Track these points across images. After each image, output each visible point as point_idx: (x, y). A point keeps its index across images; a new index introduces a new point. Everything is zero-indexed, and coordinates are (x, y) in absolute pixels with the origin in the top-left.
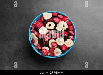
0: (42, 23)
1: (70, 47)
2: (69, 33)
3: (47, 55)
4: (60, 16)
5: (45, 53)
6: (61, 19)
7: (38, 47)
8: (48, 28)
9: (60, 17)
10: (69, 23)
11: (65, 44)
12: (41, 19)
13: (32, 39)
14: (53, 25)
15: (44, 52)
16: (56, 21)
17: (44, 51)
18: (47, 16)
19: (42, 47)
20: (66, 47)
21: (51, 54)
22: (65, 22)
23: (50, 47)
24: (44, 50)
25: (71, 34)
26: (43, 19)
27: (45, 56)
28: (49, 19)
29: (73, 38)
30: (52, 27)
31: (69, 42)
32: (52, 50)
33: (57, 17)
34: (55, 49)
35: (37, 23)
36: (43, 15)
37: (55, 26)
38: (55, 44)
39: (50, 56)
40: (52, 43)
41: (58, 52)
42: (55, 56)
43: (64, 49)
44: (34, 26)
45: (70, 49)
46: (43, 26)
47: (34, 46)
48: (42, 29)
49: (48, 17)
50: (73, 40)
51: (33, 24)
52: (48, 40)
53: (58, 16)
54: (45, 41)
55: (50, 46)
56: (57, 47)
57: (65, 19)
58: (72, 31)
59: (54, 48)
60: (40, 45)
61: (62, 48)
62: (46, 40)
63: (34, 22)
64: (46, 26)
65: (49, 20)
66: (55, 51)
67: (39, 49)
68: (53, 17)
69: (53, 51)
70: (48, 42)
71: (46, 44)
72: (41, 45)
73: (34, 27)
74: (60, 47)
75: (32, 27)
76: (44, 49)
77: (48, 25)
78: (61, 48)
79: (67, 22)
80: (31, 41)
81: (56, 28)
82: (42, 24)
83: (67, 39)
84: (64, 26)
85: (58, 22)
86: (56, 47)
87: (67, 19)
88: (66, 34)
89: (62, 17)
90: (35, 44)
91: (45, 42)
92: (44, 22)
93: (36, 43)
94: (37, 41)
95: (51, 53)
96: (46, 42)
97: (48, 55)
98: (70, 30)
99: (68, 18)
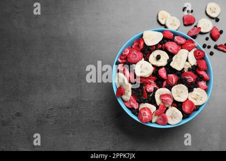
0: (141, 52)
1: (200, 106)
2: (199, 75)
3: (151, 122)
4: (178, 39)
5: (147, 117)
6: (182, 46)
7: (132, 104)
8: (154, 64)
9: (179, 41)
10: (199, 53)
11: (190, 99)
12: (138, 45)
13: (120, 87)
14: (165, 57)
16: (171, 49)
17: (145, 113)
18: (151, 39)
19: (140, 103)
20: (193, 106)
21: (160, 119)
22: (189, 51)
23: (158, 105)
24: (144, 111)
25: (201, 78)
26: (142, 44)
27: (146, 123)
28: (155, 45)
29: (207, 87)
30: (163, 62)
31: (198, 95)
32: (162, 111)
33: (172, 40)
34: (167, 108)
35: (130, 53)
36: (142, 35)
37: (168, 61)
38: (167, 98)
39: (156, 123)
40: (162, 96)
41: (175, 116)
42: (168, 124)
43: (187, 109)
44: (124, 59)
45: (201, 109)
46: (143, 59)
47: (124, 101)
48: (142, 65)
49: (154, 39)
50: (206, 90)
51: (122, 55)
52: (154, 88)
53: (174, 38)
54: (148, 90)
55: (158, 102)
56: (172, 105)
57: (190, 45)
58: (205, 71)
59: (167, 106)
60: (135, 99)
61: (183, 107)
62: (150, 88)
63: (124, 51)
64: (149, 60)
65: (156, 47)
66: (168, 113)
67: (134, 109)
68: (165, 40)
69: (165, 113)
70: (154, 94)
71: (149, 97)
72: (138, 100)
73: (124, 61)
74: (180, 105)
75: (120, 60)
76: (144, 108)
77: (154, 56)
78: (181, 107)
79: (195, 52)
80: (117, 92)
81: (172, 64)
82: (141, 54)
83: (195, 89)
84: (187, 61)
85: (176, 51)
86: (170, 103)
87: (193, 45)
88: (193, 77)
89: (183, 41)
90: (124, 97)
91: (146, 94)
92: (146, 51)
93: (128, 95)
94: (131, 91)
95: (160, 117)
96: (149, 93)
97: (154, 121)
98: (200, 69)
99: (196, 44)
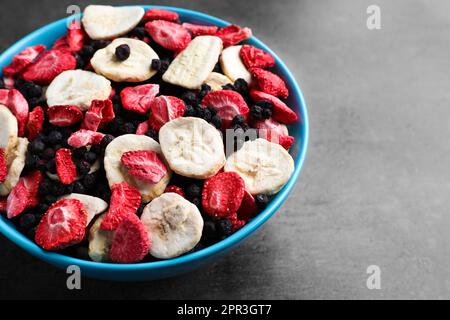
0: (73, 55)
5: (65, 225)
15: (61, 219)
17: (60, 212)
24: (57, 208)
30: (136, 67)
41: (176, 218)
50: (289, 146)
55: (114, 177)
57: (230, 35)
66: (150, 215)
76: (61, 203)
81: (168, 75)
84: (218, 69)
87: (239, 33)
